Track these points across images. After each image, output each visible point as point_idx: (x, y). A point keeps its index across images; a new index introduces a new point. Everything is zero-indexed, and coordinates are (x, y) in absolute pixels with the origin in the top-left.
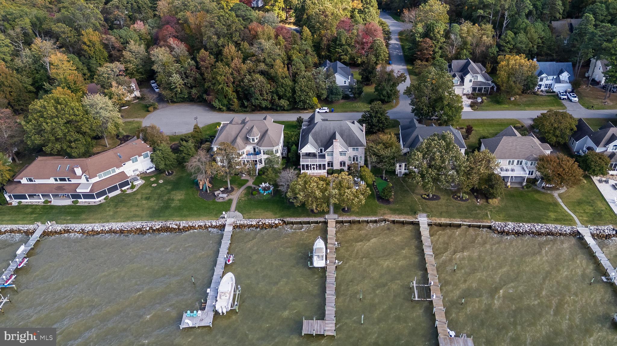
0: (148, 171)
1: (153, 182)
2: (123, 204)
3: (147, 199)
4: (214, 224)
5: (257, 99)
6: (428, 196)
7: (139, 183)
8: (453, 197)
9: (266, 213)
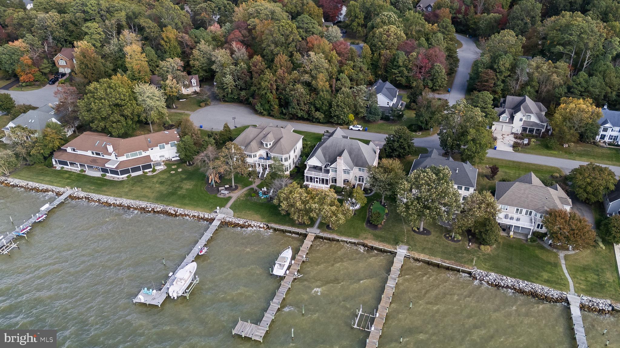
0: (173, 159)
1: (173, 170)
2: (140, 184)
3: (161, 183)
4: (206, 216)
5: (294, 108)
6: (418, 229)
8: (445, 236)
9: (255, 216)
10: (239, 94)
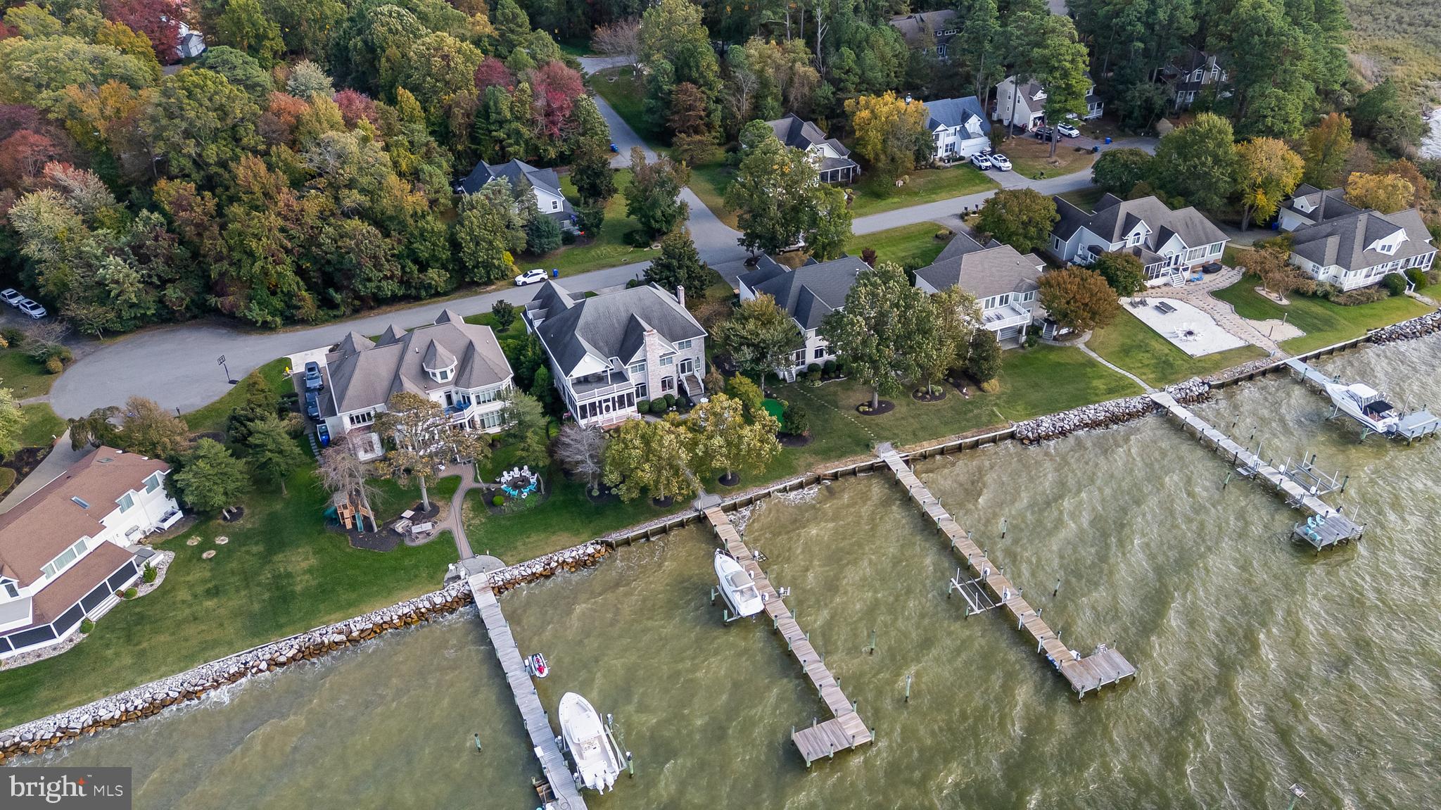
0: (166, 525)
1: (202, 548)
2: (148, 627)
3: (214, 592)
4: (438, 600)
5: (370, 280)
7: (161, 559)
8: (915, 396)
9: (554, 538)
10: (161, 301)
